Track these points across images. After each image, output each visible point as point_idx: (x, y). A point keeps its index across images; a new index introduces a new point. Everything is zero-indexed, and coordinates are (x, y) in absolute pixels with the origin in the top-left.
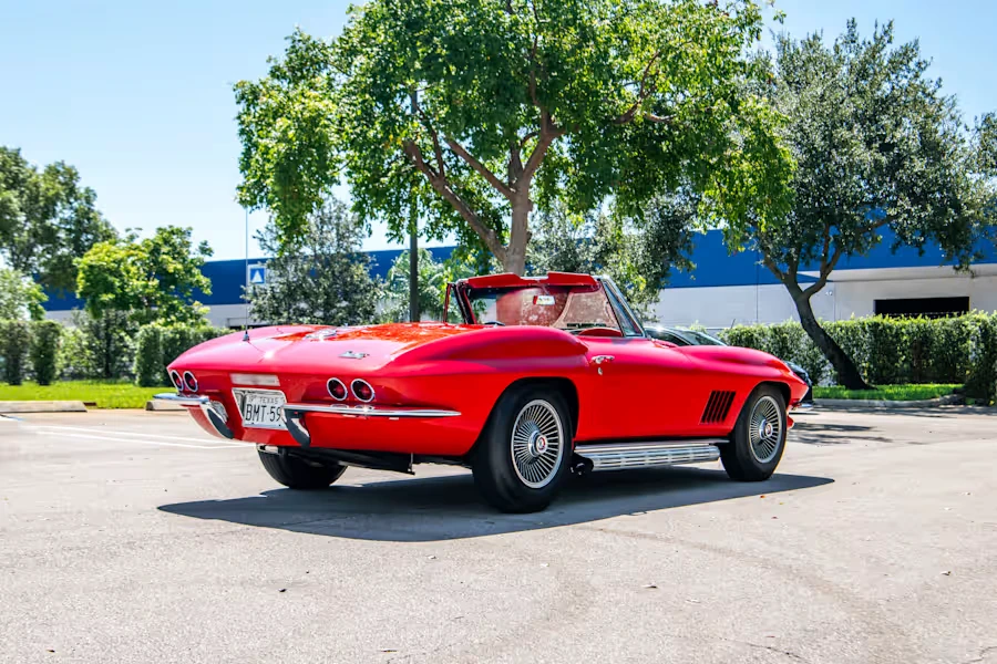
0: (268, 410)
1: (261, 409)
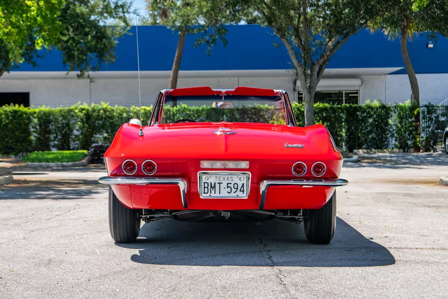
0: (224, 185)
1: (217, 186)
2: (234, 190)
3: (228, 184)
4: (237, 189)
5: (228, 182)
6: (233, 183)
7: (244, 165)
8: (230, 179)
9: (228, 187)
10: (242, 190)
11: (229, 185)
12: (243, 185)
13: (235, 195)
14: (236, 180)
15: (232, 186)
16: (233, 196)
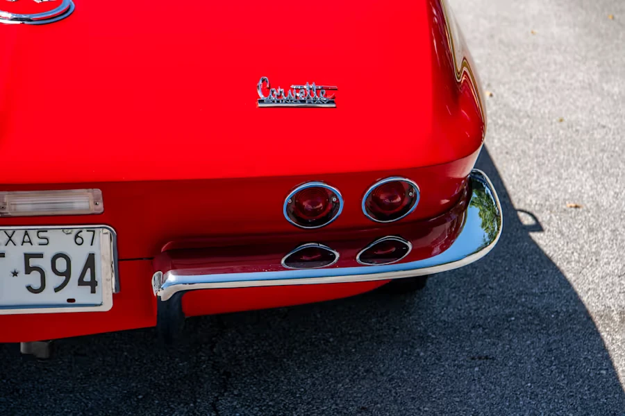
0: (13, 261)
2: (53, 280)
3: (28, 257)
4: (67, 274)
5: (28, 249)
6: (49, 252)
7: (84, 201)
8: (35, 240)
9: (28, 270)
10: (87, 278)
11: (33, 262)
12: (90, 262)
13: (62, 297)
14: (60, 239)
15: (45, 264)
16: (52, 300)
